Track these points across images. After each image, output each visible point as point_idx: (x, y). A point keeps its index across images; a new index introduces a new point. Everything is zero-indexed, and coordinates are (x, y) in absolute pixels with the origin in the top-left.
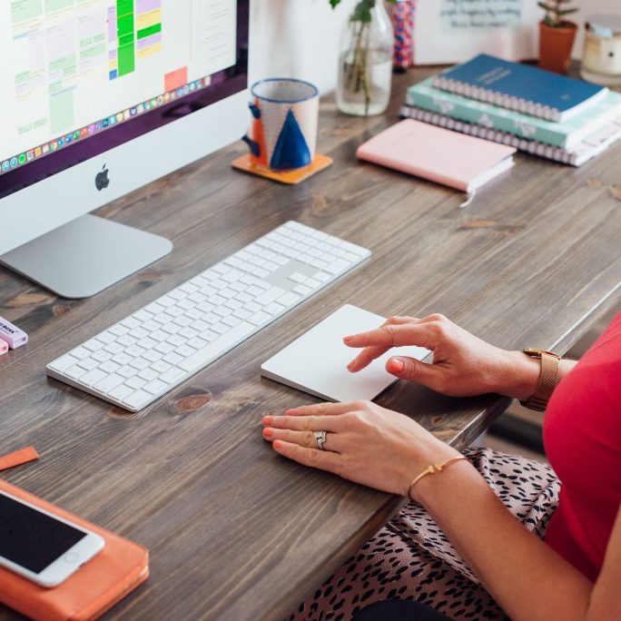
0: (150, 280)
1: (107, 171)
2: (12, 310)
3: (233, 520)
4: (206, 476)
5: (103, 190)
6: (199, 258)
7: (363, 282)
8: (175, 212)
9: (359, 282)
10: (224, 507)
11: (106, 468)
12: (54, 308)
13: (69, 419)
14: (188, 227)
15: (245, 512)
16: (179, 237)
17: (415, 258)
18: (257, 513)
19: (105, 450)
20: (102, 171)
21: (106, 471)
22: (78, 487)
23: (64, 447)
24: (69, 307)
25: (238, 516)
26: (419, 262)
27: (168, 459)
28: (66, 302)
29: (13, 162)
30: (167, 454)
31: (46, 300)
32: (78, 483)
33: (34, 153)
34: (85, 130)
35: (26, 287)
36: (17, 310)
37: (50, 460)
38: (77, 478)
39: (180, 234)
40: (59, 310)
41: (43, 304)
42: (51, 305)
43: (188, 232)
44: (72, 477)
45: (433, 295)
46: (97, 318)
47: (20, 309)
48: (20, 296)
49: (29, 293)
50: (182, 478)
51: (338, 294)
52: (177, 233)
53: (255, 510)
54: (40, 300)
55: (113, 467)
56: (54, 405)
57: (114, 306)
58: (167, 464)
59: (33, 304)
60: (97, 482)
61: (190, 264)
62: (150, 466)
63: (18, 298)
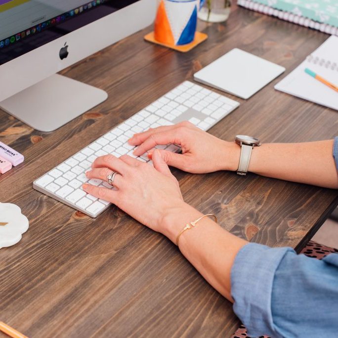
0: (93, 118)
1: (67, 46)
3: (164, 298)
4: (142, 264)
5: (64, 59)
6: (124, 103)
7: (232, 122)
8: (105, 71)
9: (229, 122)
10: (157, 288)
11: (74, 257)
12: (32, 138)
13: (47, 219)
14: (115, 81)
15: (171, 292)
16: (110, 88)
17: (263, 106)
18: (180, 293)
19: (73, 243)
20: (64, 47)
21: (74, 259)
22: (56, 272)
23: (45, 240)
24: (41, 137)
25: (167, 295)
26: (266, 109)
27: (116, 250)
29: (6, 42)
30: (115, 247)
31: (26, 131)
32: (56, 269)
33: (21, 36)
34: (54, 20)
36: (7, 139)
37: (36, 250)
38: (55, 265)
39: (111, 86)
40: (35, 139)
41: (24, 134)
42: (29, 135)
43: (115, 85)
44: (52, 264)
45: (278, 132)
46: (60, 145)
48: (9, 128)
49: (15, 127)
50: (126, 265)
51: (216, 131)
52: (108, 85)
53: (178, 290)
54: (22, 131)
55: (79, 256)
56: (36, 209)
57: (71, 137)
58: (116, 254)
59: (17, 134)
60: (69, 268)
61: (119, 108)
62: (104, 256)
63: (7, 130)
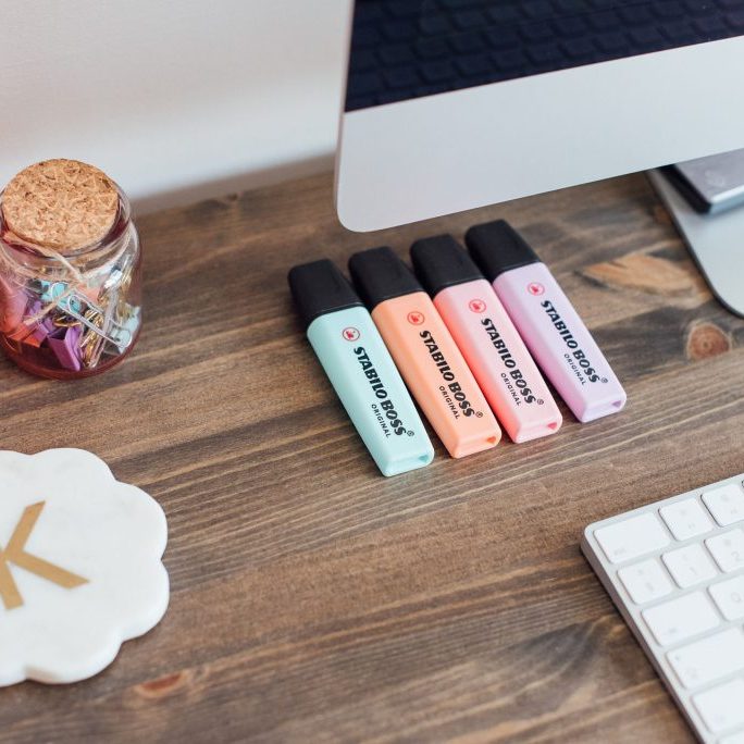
2: (595, 292)
12: (695, 327)
24: (729, 338)
28: (728, 320)
35: (655, 232)
36: (607, 297)
40: (702, 338)
42: (691, 315)
47: (616, 301)
48: (633, 254)
49: (656, 255)
54: (674, 286)
56: (554, 677)
59: (650, 291)
63: (623, 261)
